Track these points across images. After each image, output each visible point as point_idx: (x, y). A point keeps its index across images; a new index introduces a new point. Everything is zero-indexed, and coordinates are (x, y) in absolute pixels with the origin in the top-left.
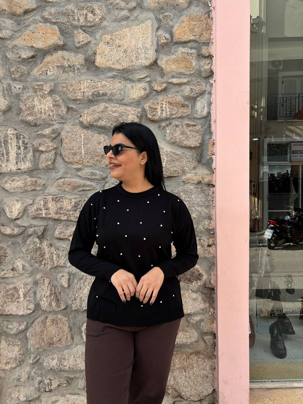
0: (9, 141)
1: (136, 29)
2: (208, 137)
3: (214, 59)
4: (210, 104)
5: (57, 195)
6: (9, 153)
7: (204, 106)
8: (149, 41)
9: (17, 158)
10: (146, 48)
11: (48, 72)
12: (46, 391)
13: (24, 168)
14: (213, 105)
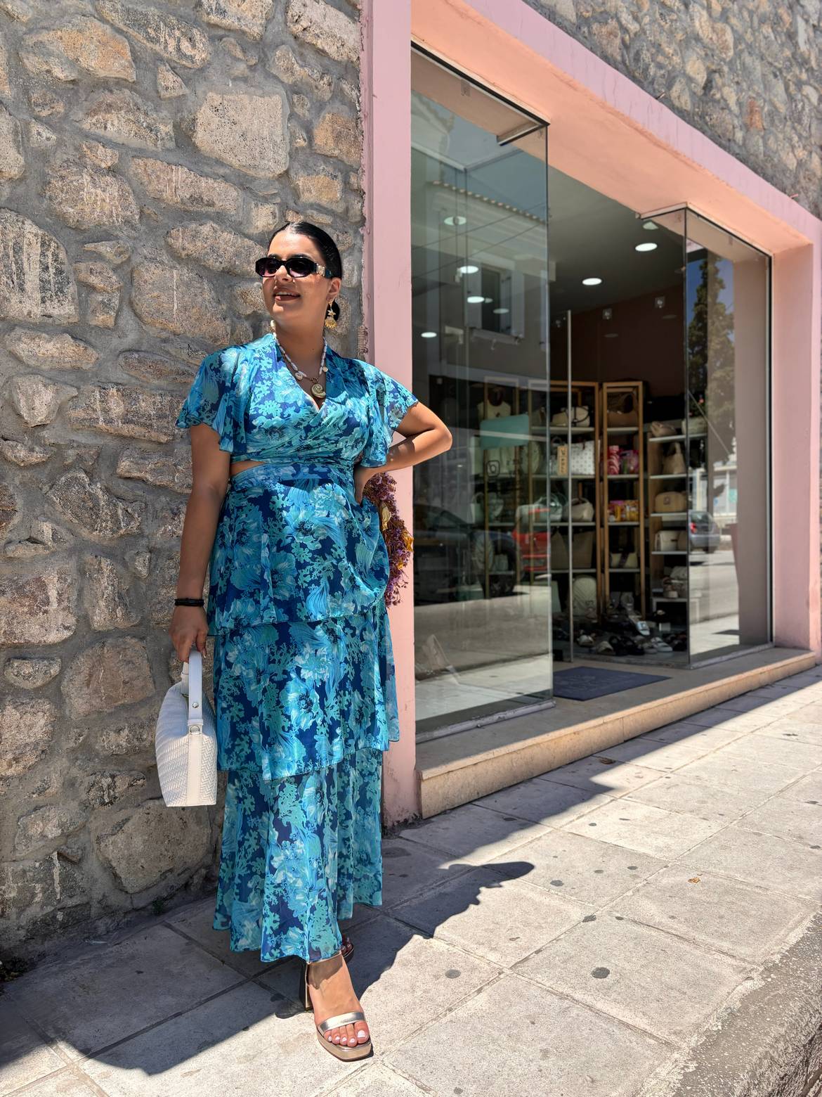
0: (25, 246)
1: (259, 101)
2: (357, 321)
3: (366, 197)
4: (361, 267)
5: (126, 385)
6: (24, 274)
7: (353, 268)
8: (279, 131)
9: (43, 289)
10: (275, 144)
11: (109, 126)
12: (103, 804)
13: (60, 315)
14: (365, 273)
